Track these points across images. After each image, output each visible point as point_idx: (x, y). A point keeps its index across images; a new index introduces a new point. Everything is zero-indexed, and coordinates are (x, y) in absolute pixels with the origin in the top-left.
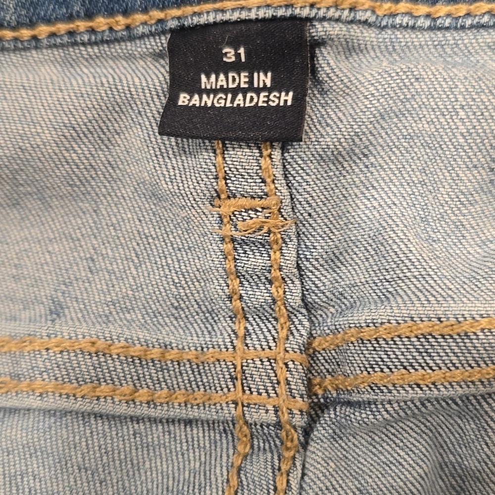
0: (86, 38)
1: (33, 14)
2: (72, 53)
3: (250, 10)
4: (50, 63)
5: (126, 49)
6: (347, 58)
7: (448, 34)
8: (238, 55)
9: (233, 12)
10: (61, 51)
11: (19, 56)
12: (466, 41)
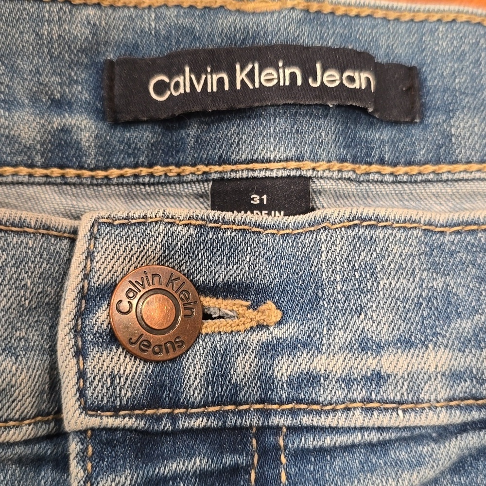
0: (147, 180)
1: (107, 160)
2: (134, 190)
3: (272, 170)
4: (115, 196)
5: (175, 189)
6: (335, 201)
7: (405, 186)
8: (261, 200)
9: (260, 171)
10: (125, 188)
11: (92, 189)
12: (418, 191)
